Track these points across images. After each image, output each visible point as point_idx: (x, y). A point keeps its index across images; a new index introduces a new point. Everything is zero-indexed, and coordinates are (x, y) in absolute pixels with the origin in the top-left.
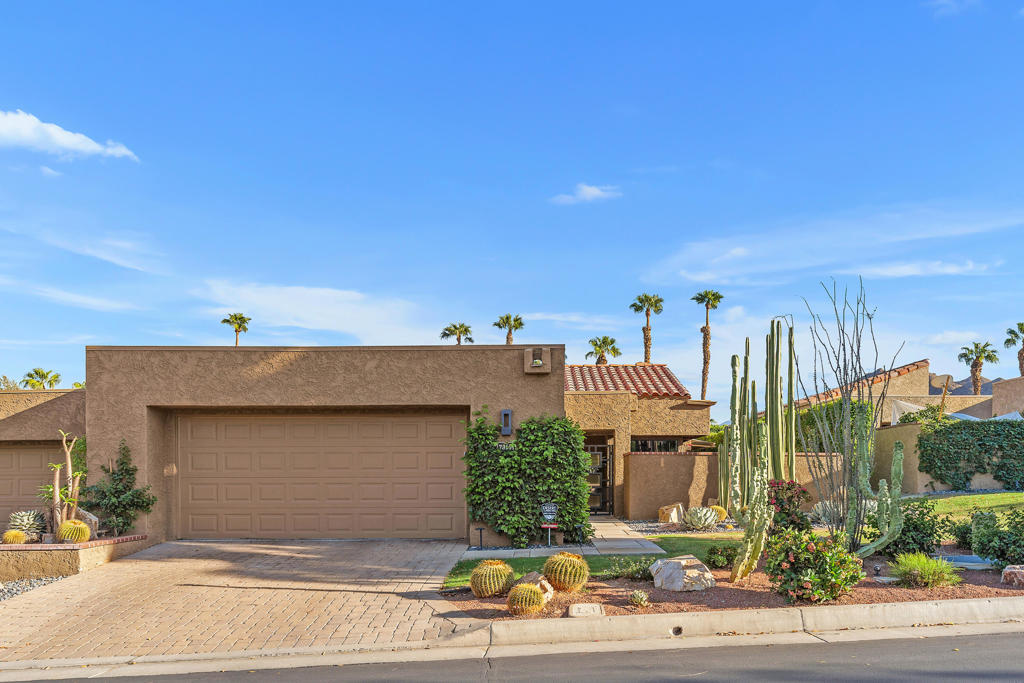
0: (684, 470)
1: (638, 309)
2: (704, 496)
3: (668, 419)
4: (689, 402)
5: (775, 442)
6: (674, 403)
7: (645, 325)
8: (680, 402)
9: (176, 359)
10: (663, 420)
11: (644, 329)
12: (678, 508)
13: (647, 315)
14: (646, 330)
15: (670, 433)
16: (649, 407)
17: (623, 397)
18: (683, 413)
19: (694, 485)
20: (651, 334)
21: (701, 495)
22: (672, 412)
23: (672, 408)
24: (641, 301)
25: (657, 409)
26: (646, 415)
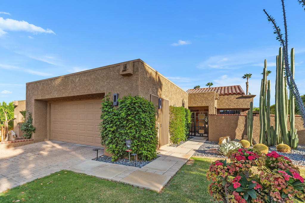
0: (233, 122)
1: (244, 78)
2: (243, 133)
3: (235, 102)
4: (244, 96)
5: (281, 109)
6: (238, 96)
7: (247, 82)
8: (240, 96)
9: (39, 84)
10: (233, 103)
11: (246, 83)
12: (227, 139)
13: (247, 79)
14: (247, 83)
15: (236, 107)
16: (228, 98)
17: (212, 94)
18: (241, 100)
19: (238, 128)
20: (249, 84)
21: (242, 133)
22: (237, 100)
23: (237, 98)
24: (245, 75)
25: (231, 99)
26: (227, 101)
